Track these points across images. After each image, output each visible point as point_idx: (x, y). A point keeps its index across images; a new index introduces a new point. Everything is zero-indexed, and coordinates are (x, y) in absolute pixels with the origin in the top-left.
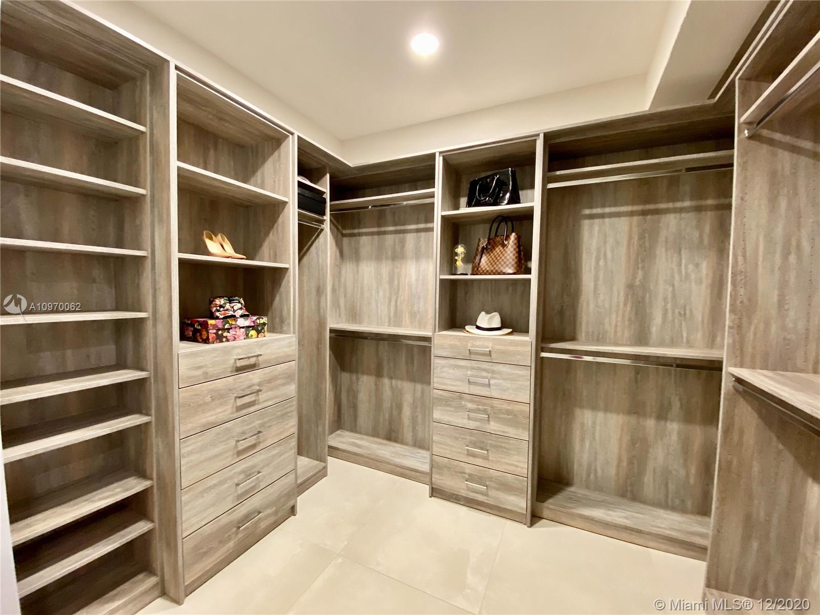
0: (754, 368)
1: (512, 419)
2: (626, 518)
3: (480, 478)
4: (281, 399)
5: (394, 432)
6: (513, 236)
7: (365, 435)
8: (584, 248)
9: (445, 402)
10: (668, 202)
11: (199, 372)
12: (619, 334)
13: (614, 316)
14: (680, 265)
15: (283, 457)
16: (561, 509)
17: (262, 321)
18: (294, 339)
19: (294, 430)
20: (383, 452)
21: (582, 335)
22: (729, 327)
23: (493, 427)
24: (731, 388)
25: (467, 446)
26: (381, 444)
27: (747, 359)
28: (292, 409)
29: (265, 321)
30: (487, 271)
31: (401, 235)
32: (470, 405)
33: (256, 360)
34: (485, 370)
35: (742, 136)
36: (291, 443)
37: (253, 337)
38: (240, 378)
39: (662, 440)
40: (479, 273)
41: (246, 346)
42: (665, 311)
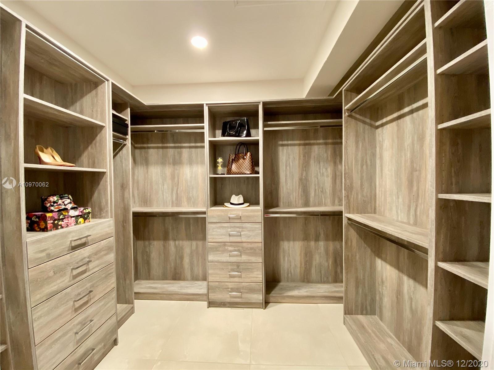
0: (354, 213)
1: (252, 252)
2: (307, 292)
3: (237, 289)
4: (104, 266)
5: (178, 274)
6: (249, 154)
7: (157, 280)
8: (280, 161)
9: (215, 249)
10: (314, 140)
11: (43, 254)
12: (297, 202)
13: (294, 194)
14: (320, 169)
15: (107, 306)
16: (278, 295)
17: (87, 211)
18: (112, 222)
19: (114, 285)
20: (173, 288)
21: (281, 204)
22: (344, 197)
23: (244, 258)
24: (347, 223)
25: (229, 272)
26: (170, 283)
27: (352, 209)
28: (112, 271)
29: (90, 211)
30: (236, 172)
31: (179, 150)
32: (230, 248)
33: (86, 240)
34: (238, 227)
35: (346, 115)
36: (112, 295)
37: (81, 223)
38: (74, 254)
39: (317, 250)
40: (231, 174)
41: (79, 230)
42: (315, 190)
